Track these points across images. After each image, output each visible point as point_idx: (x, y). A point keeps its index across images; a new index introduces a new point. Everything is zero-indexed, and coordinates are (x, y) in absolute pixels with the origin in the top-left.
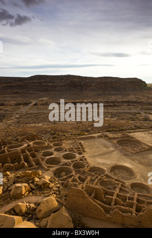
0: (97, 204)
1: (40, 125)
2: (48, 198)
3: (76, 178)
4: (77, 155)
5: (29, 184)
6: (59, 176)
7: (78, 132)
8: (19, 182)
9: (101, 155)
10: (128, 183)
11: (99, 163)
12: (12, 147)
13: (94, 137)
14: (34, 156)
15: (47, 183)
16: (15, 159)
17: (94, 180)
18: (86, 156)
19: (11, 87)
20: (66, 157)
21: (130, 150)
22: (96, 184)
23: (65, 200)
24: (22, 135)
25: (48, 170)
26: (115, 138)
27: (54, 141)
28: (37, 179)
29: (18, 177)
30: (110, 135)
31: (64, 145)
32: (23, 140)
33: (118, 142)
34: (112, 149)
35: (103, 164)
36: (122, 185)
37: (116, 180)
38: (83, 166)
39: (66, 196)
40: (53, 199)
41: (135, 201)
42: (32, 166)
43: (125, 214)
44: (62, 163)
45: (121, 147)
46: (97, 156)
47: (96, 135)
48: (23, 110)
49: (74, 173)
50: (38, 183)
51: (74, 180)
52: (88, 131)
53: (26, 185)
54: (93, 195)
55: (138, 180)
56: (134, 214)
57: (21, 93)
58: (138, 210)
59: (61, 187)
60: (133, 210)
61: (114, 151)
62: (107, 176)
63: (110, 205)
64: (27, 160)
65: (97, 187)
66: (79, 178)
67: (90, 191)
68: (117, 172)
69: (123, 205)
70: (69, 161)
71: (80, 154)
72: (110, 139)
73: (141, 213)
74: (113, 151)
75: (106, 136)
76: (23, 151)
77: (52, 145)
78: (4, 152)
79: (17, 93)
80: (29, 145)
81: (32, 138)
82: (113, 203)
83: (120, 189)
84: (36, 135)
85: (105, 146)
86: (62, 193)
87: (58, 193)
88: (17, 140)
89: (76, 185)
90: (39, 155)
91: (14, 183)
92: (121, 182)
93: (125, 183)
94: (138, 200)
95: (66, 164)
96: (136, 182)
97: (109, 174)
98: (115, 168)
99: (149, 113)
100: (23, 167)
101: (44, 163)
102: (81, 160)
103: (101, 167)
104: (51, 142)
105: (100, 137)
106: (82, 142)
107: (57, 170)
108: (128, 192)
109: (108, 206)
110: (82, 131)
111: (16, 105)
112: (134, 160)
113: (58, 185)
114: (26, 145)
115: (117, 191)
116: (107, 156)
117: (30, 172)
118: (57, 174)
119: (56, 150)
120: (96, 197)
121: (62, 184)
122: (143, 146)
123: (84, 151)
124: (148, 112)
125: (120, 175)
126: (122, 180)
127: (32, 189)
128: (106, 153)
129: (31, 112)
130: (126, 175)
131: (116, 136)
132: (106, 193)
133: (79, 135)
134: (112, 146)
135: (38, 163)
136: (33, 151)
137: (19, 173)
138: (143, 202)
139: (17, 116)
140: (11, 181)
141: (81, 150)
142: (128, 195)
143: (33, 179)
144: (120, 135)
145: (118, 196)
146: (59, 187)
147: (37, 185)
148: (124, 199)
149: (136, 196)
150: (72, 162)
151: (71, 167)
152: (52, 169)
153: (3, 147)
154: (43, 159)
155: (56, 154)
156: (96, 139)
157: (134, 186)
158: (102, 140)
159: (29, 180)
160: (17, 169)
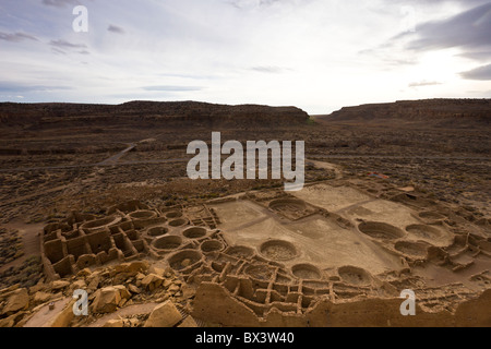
0: (243, 303)
1: (143, 184)
2: (162, 304)
3: (209, 265)
4: (208, 230)
5: (126, 285)
6: (180, 267)
7: (208, 193)
8: (108, 284)
9: (247, 226)
10: (288, 266)
11: (243, 240)
12: (93, 225)
13: (234, 200)
14: (133, 237)
15: (159, 280)
16: (100, 244)
17: (236, 267)
18: (223, 230)
19: (88, 121)
20: (189, 234)
21: (290, 216)
22: (241, 272)
23: (192, 303)
24: (111, 203)
25: (159, 258)
26: (267, 199)
27: (168, 210)
28: (140, 276)
29: (107, 276)
30: (260, 195)
31: (185, 215)
32: (113, 211)
33: (271, 205)
34: (263, 215)
35: (250, 240)
36: (280, 270)
37: (271, 263)
38: (217, 246)
39: (192, 298)
40: (172, 305)
41: (300, 292)
42: (131, 254)
43: (286, 314)
44: (183, 245)
45: (276, 212)
46: (240, 229)
47: (236, 196)
48: (114, 160)
49: (202, 260)
50: (143, 282)
51: (205, 270)
52: (224, 190)
53: (122, 287)
54: (236, 291)
55: (303, 259)
56: (299, 312)
57: (107, 132)
58: (305, 304)
59: (184, 284)
60: (298, 305)
61: (266, 218)
62: (256, 258)
63: (263, 302)
64: (121, 244)
65: (242, 277)
66: (213, 265)
67: (231, 285)
68: (271, 250)
69: (283, 300)
70: (196, 240)
71: (212, 227)
72: (259, 200)
73: (310, 309)
74: (264, 219)
75: (253, 197)
76: (114, 230)
77: (164, 216)
78: (77, 233)
79: (99, 131)
80: (124, 220)
81: (129, 206)
82: (268, 299)
83: (278, 276)
84: (137, 202)
85: (251, 212)
86: (185, 293)
87: (178, 294)
88: (102, 212)
89: (209, 279)
90: (143, 235)
91: (99, 287)
92: (278, 265)
93: (283, 267)
94: (304, 290)
95: (190, 246)
96: (299, 263)
97: (260, 255)
98: (266, 246)
99: (315, 159)
100: (115, 256)
101: (152, 249)
102: (214, 236)
103: (247, 245)
104: (163, 211)
105: (244, 198)
106: (215, 208)
107: (174, 256)
108: (289, 280)
109: (260, 305)
110: (214, 190)
111: (98, 151)
112: (295, 230)
113: (178, 282)
114: (118, 219)
115: (272, 280)
116: (255, 227)
117: (129, 264)
118: (175, 262)
119: (171, 224)
120: (241, 293)
121: (186, 279)
122: (308, 208)
123: (219, 223)
124: (312, 157)
125: (276, 255)
126: (281, 263)
127: (134, 293)
128: (253, 224)
129: (126, 162)
130: (284, 253)
131: (267, 195)
132: (257, 285)
133: (209, 197)
134: (263, 212)
135: (142, 249)
136: (133, 230)
137: (109, 268)
138: (312, 292)
139: (102, 170)
140: (94, 284)
141: (214, 221)
142: (290, 284)
143: (134, 277)
144: (273, 194)
145: (274, 287)
146: (180, 285)
147: (141, 286)
148: (284, 290)
149: (300, 285)
150: (200, 241)
151: (199, 250)
152: (167, 257)
153: (75, 225)
154: (149, 241)
155: (172, 232)
156: (237, 203)
157: (297, 269)
158: (248, 204)
159: (126, 277)
160: (104, 262)
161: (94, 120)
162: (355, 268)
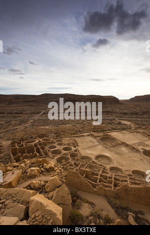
0: (87, 181)
1: (47, 127)
2: (53, 177)
3: (73, 163)
4: (73, 148)
5: (40, 168)
6: (61, 163)
7: (73, 132)
8: (33, 167)
9: (89, 148)
10: (108, 167)
11: (88, 154)
12: (28, 142)
13: (84, 136)
14: (43, 148)
15: (52, 167)
16: (30, 150)
17: (85, 165)
18: (79, 148)
19: (27, 101)
20: (65, 149)
21: (109, 145)
22: (86, 168)
23: (65, 179)
24: (35, 134)
25: (53, 158)
26: (99, 136)
27: (57, 138)
28: (45, 165)
29: (33, 163)
30: (96, 134)
31: (63, 141)
32: (35, 138)
33: (100, 139)
34: (97, 143)
35: (91, 154)
36: (104, 168)
37: (100, 165)
38: (77, 155)
39: (66, 176)
40: (57, 178)
41: (113, 179)
42: (42, 155)
43: (106, 189)
44: (62, 154)
45: (103, 143)
46: (86, 149)
47: (85, 134)
48: (36, 117)
49: (70, 160)
50: (46, 167)
51: (71, 165)
52: (80, 131)
53: (38, 168)
54: (84, 175)
55: (115, 165)
56: (113, 188)
57: (34, 106)
58: (116, 185)
59: (62, 170)
60: (112, 185)
61: (98, 145)
62: (93, 162)
63: (96, 182)
64: (38, 151)
65: (87, 170)
66: (75, 163)
67: (82, 172)
68: (100, 159)
69: (105, 182)
70: (68, 152)
71: (75, 147)
72: (95, 137)
73: (118, 188)
74: (97, 145)
75: (92, 135)
76: (36, 145)
77: (55, 141)
78: (22, 145)
79: (31, 106)
80: (40, 141)
81: (42, 136)
82: (98, 181)
83: (103, 171)
84: (45, 134)
85: (91, 142)
86: (63, 174)
87: (60, 174)
88: (32, 138)
89: (73, 169)
90: (47, 148)
91: (30, 167)
92: (103, 166)
93: (106, 167)
94: (115, 179)
95: (65, 154)
96: (113, 166)
97: (95, 161)
98: (98, 157)
99: (121, 119)
100: (36, 156)
101: (50, 154)
102: (75, 151)
103: (89, 156)
104: (55, 139)
105: (89, 135)
106: (76, 139)
107: (59, 158)
108: (108, 173)
109: (95, 183)
110: (76, 131)
111: (31, 113)
112: (111, 151)
113: (60, 169)
114: (37, 141)
115: (100, 173)
116: (93, 148)
117: (41, 159)
118: (59, 161)
119: (58, 144)
120: (86, 177)
121: (63, 168)
122: (118, 141)
123: (77, 145)
124: (120, 118)
125: (102, 162)
126: (104, 165)
127: (43, 172)
128: (92, 147)
129: (42, 118)
130: (106, 161)
131: (99, 135)
132: (94, 174)
133: (74, 134)
134: (97, 142)
135: (46, 154)
136: (43, 145)
137: (34, 160)
138: (119, 180)
139: (32, 121)
140: (28, 166)
141: (75, 144)
142: (108, 175)
143: (43, 165)
144: (102, 134)
145: (101, 176)
146: (61, 170)
147: (45, 169)
148: (106, 178)
149: (113, 176)
150: (70, 153)
151: (69, 156)
152: (56, 158)
153: (22, 142)
154: (49, 151)
155: (58, 148)
156: (86, 137)
157: (112, 169)
158: (90, 138)
159: (40, 165)
160: (32, 158)
161: (30, 101)
162: (141, 172)
